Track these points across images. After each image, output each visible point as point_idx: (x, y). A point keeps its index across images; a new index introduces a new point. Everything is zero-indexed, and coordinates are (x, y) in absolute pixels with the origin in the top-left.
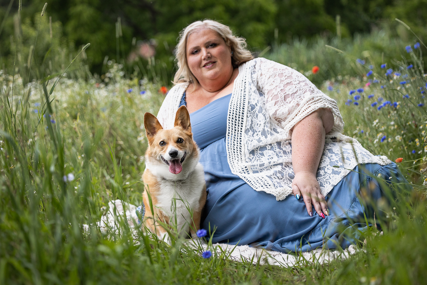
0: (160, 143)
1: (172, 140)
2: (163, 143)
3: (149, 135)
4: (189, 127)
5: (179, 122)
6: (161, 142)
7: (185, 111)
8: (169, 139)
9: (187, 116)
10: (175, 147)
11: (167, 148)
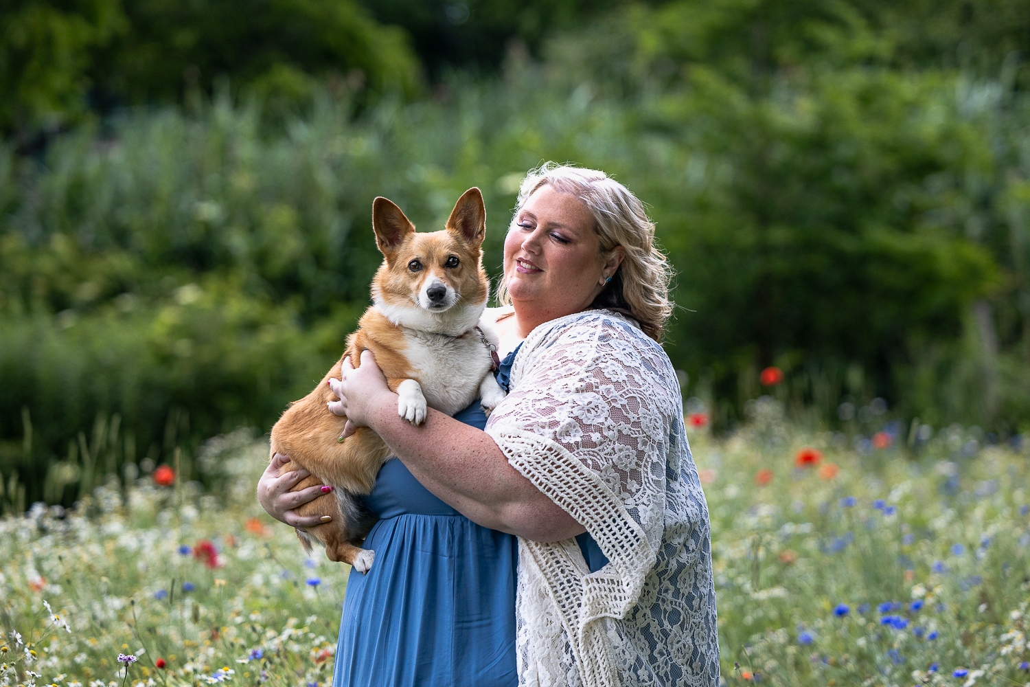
0: (410, 264)
1: (435, 261)
2: (417, 266)
3: (385, 244)
4: (479, 236)
5: (459, 221)
6: (413, 261)
7: (476, 201)
8: (430, 256)
9: (480, 210)
10: (442, 278)
11: (424, 278)
